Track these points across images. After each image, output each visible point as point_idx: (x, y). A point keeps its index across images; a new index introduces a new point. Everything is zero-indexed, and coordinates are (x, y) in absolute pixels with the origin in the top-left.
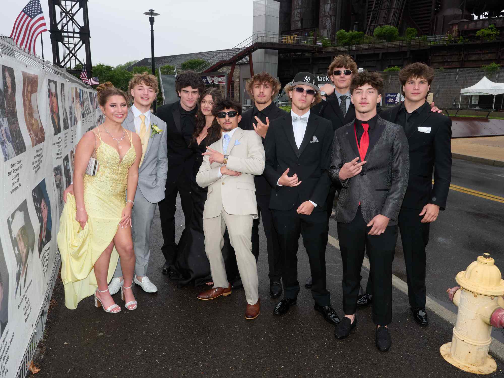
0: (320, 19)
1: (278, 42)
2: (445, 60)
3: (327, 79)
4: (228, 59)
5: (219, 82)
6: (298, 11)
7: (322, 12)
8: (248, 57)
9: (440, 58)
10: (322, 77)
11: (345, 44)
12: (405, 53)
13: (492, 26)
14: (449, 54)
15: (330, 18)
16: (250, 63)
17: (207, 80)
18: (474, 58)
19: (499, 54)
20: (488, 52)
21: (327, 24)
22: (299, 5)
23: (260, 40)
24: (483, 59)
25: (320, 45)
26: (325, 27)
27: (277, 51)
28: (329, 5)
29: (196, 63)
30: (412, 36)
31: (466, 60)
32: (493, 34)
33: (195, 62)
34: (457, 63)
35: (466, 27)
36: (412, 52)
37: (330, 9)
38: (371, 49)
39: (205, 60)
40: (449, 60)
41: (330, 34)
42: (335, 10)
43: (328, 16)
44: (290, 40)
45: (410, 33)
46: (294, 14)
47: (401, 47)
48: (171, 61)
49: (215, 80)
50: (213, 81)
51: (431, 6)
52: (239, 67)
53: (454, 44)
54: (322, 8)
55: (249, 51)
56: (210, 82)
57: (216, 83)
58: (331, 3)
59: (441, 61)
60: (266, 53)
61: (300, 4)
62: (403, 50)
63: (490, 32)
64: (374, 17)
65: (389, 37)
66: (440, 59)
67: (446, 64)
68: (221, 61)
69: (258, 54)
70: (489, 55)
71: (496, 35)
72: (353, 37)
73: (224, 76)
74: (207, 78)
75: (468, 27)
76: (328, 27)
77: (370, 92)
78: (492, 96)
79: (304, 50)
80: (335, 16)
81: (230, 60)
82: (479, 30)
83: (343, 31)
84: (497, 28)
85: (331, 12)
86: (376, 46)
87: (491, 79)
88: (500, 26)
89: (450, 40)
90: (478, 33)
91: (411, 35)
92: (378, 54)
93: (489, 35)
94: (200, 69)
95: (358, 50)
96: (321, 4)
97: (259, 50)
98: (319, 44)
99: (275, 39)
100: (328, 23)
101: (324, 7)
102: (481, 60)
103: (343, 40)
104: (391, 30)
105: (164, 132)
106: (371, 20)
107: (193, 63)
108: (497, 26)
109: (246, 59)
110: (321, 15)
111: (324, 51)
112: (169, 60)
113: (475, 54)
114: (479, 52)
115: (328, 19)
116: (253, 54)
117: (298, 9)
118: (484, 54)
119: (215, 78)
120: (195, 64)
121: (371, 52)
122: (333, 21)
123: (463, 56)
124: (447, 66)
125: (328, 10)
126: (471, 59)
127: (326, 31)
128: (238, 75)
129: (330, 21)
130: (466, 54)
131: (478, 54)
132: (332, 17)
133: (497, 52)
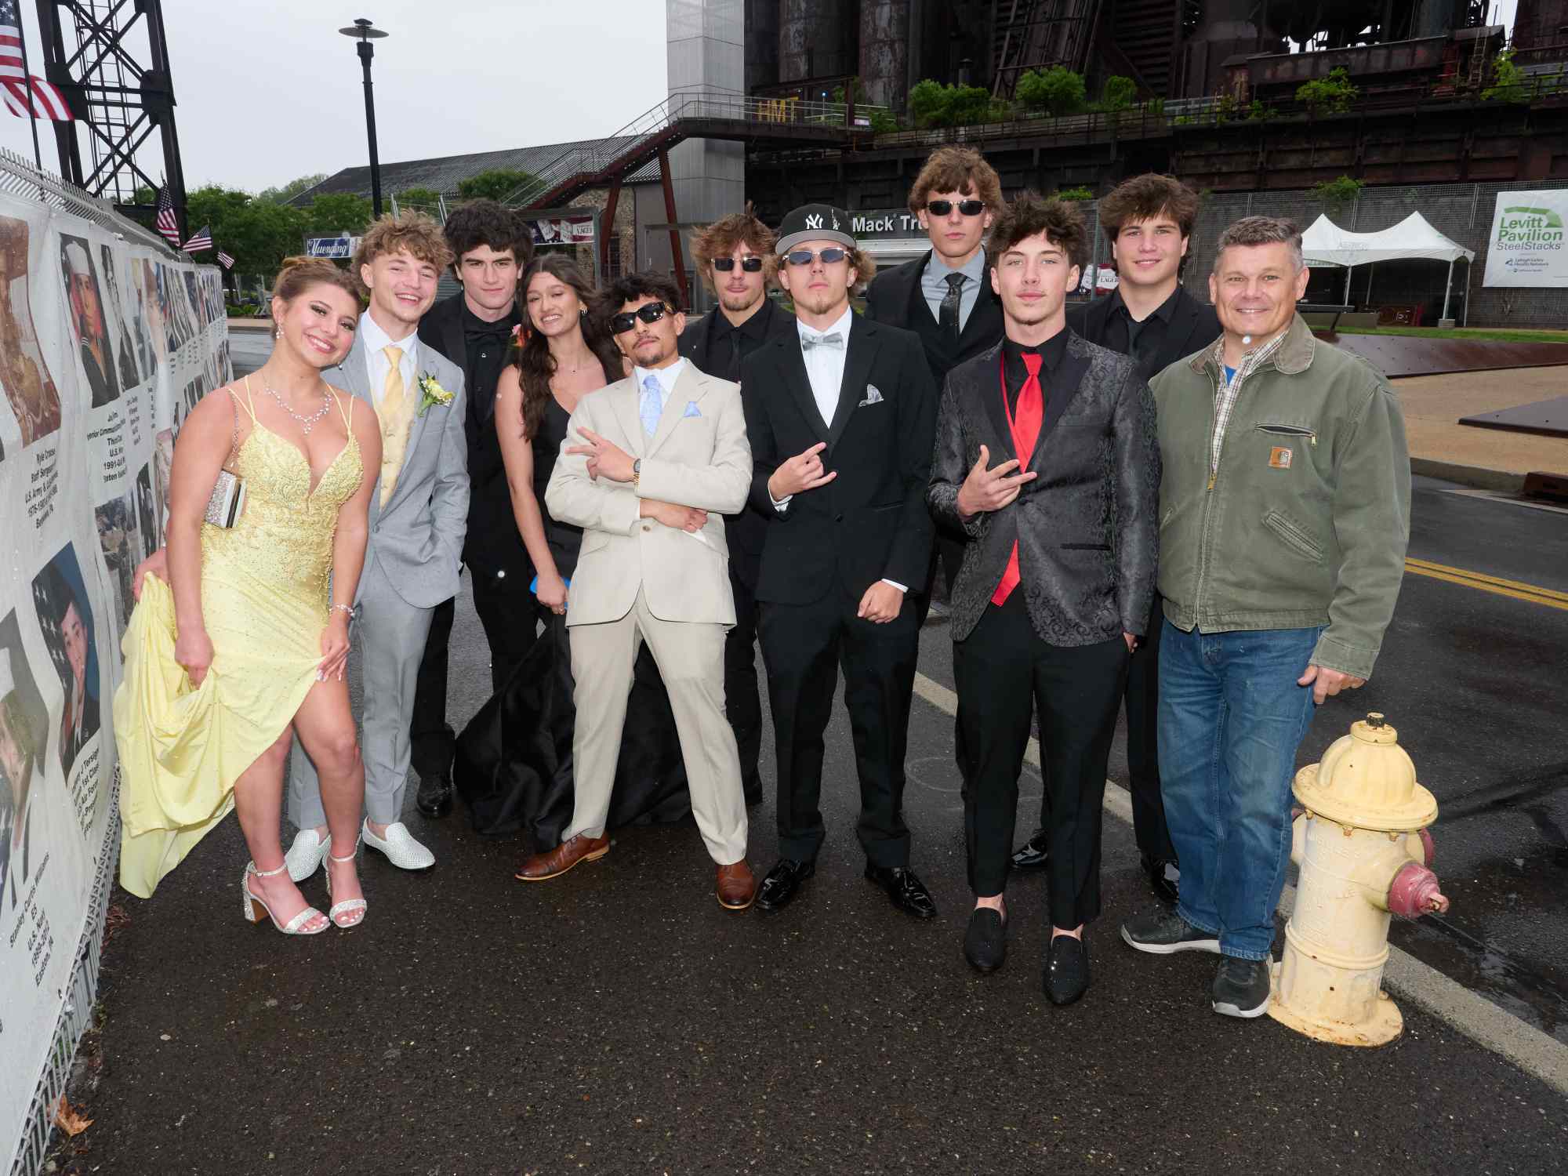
0: (863, 51)
1: (742, 118)
2: (1214, 170)
3: (888, 225)
4: (597, 169)
5: (575, 238)
6: (800, 25)
7: (866, 31)
8: (656, 162)
9: (1201, 163)
10: (875, 219)
11: (935, 125)
12: (1104, 148)
13: (1339, 72)
14: (1223, 151)
15: (892, 47)
16: (665, 180)
17: (539, 231)
18: (1293, 161)
19: (1359, 151)
20: (1327, 144)
21: (882, 65)
22: (799, 9)
23: (689, 112)
24: (1316, 165)
25: (863, 126)
26: (876, 75)
27: (742, 143)
28: (886, 9)
29: (503, 180)
30: (1124, 99)
31: (1271, 167)
32: (1343, 94)
33: (500, 179)
34: (1246, 178)
35: (1268, 74)
36: (1122, 145)
37: (890, 20)
38: (1009, 137)
39: (530, 172)
40: (1225, 169)
41: (891, 95)
42: (903, 21)
43: (885, 42)
44: (777, 111)
45: (1117, 91)
46: (787, 36)
47: (1090, 132)
48: (426, 177)
49: (563, 233)
50: (557, 234)
51: (1172, 13)
52: (631, 193)
53: (1238, 122)
54: (866, 17)
55: (658, 145)
56: (547, 237)
57: (567, 242)
58: (894, 1)
59: (1202, 170)
60: (709, 149)
61: (803, 5)
62: (1099, 139)
63: (1333, 88)
64: (1014, 46)
65: (1058, 103)
66: (1201, 167)
67: (1217, 180)
68: (578, 176)
69: (686, 155)
70: (1333, 154)
71: (1349, 97)
72: (958, 104)
73: (590, 219)
75: (1274, 74)
76: (885, 72)
77: (1049, 262)
78: (1341, 271)
79: (819, 140)
80: (905, 40)
81: (602, 172)
82: (1305, 82)
84: (1353, 80)
85: (894, 29)
86: (1024, 129)
87: (1340, 221)
88: (1359, 71)
89: (1226, 112)
90: (1303, 92)
91: (1121, 96)
92: (1031, 152)
93: (1332, 98)
94: (517, 200)
97: (690, 142)
98: (862, 122)
99: (734, 109)
100: (887, 63)
101: (874, 13)
102: (1311, 169)
103: (928, 111)
104: (1064, 81)
105: (458, 397)
106: (1007, 55)
107: (494, 179)
108: (1352, 74)
109: (652, 169)
110: (864, 38)
111: (876, 142)
112: (420, 171)
113: (1295, 151)
114: (1306, 146)
115: (886, 49)
116: (673, 153)
117: (799, 19)
118: (1318, 150)
119: (564, 224)
120: (499, 183)
121: (1011, 147)
122: (899, 55)
123: (1262, 157)
124: (1220, 184)
125: (883, 23)
126: (1283, 166)
127: (879, 86)
128: (631, 217)
129: (890, 57)
130: (1270, 152)
131: (1303, 151)
132: (897, 45)
133: (1354, 147)
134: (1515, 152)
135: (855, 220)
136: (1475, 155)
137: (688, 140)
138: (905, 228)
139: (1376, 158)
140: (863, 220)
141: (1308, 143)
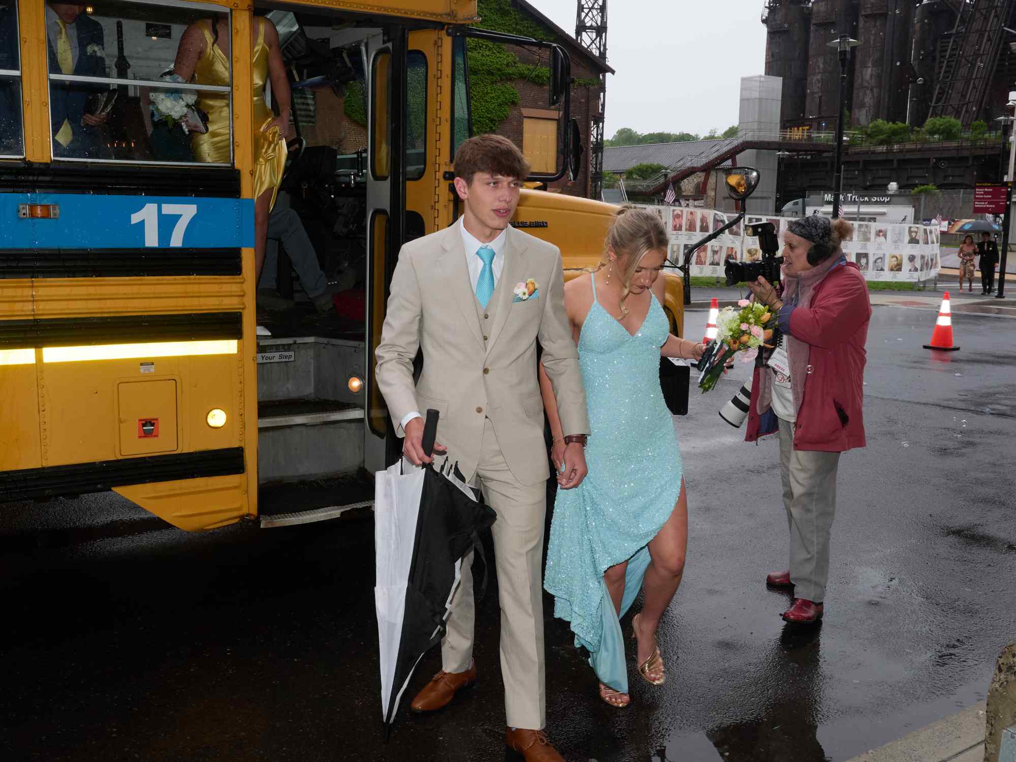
0: (855, 92)
1: (777, 140)
4: (699, 165)
6: (819, 77)
7: (858, 82)
8: (730, 160)
11: (881, 143)
12: (967, 158)
15: (872, 90)
21: (865, 100)
22: (819, 68)
23: (750, 138)
25: (845, 141)
26: (862, 105)
28: (869, 70)
29: (649, 169)
30: (979, 133)
33: (647, 168)
36: (976, 158)
37: (871, 76)
38: (920, 150)
41: (870, 117)
42: (879, 77)
43: (867, 88)
44: (797, 134)
45: (976, 129)
47: (957, 149)
52: (716, 175)
54: (857, 73)
55: (732, 153)
58: (874, 66)
60: (758, 155)
61: (821, 66)
62: (965, 153)
65: (948, 134)
68: (688, 168)
69: (746, 157)
72: (894, 133)
74: (681, 201)
76: (867, 104)
79: (817, 150)
80: (879, 87)
81: (703, 166)
83: (880, 121)
85: (873, 81)
86: (926, 146)
91: (978, 131)
92: (928, 160)
95: (901, 151)
96: (857, 67)
97: (748, 151)
99: (774, 134)
100: (868, 100)
101: (861, 72)
103: (878, 135)
104: (948, 124)
107: (644, 169)
109: (728, 163)
110: (856, 85)
115: (868, 92)
116: (738, 157)
117: (819, 73)
119: (691, 201)
120: (647, 170)
121: (918, 156)
122: (876, 95)
125: (867, 77)
127: (864, 112)
128: (713, 187)
129: (871, 96)
132: (875, 90)
135: (826, 195)
137: (747, 151)
138: (849, 200)
140: (830, 195)
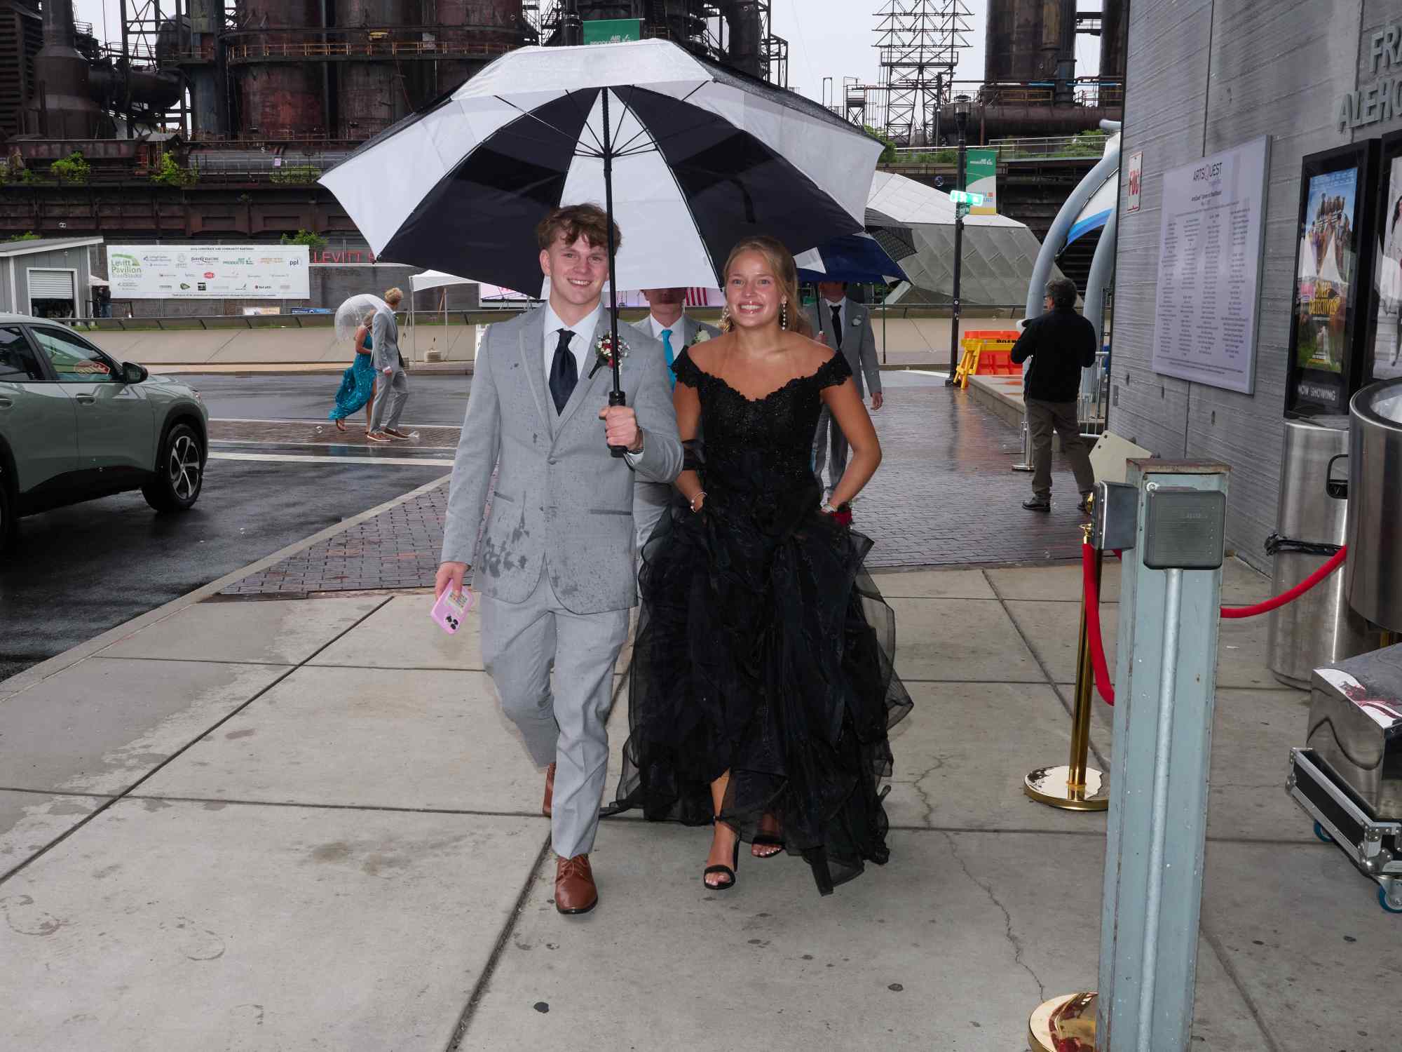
2: (5, 216)
13: (77, 156)
14: (10, 202)
18: (57, 212)
19: (96, 208)
20: (76, 202)
24: (71, 215)
31: (42, 215)
32: (79, 171)
34: (29, 222)
35: (33, 153)
40: (13, 215)
53: (15, 183)
63: (72, 166)
67: (9, 221)
70: (82, 208)
71: (84, 172)
75: (37, 155)
84: (87, 161)
88: (90, 156)
89: (10, 175)
90: (54, 167)
93: (72, 173)
102: (68, 217)
108: (85, 157)
114: (63, 202)
118: (73, 205)
123: (36, 208)
124: (12, 225)
126: (49, 215)
130: (41, 205)
131: (62, 205)
133: (92, 206)
134: (181, 214)
136: (161, 214)
139: (107, 212)
141: (63, 200)
